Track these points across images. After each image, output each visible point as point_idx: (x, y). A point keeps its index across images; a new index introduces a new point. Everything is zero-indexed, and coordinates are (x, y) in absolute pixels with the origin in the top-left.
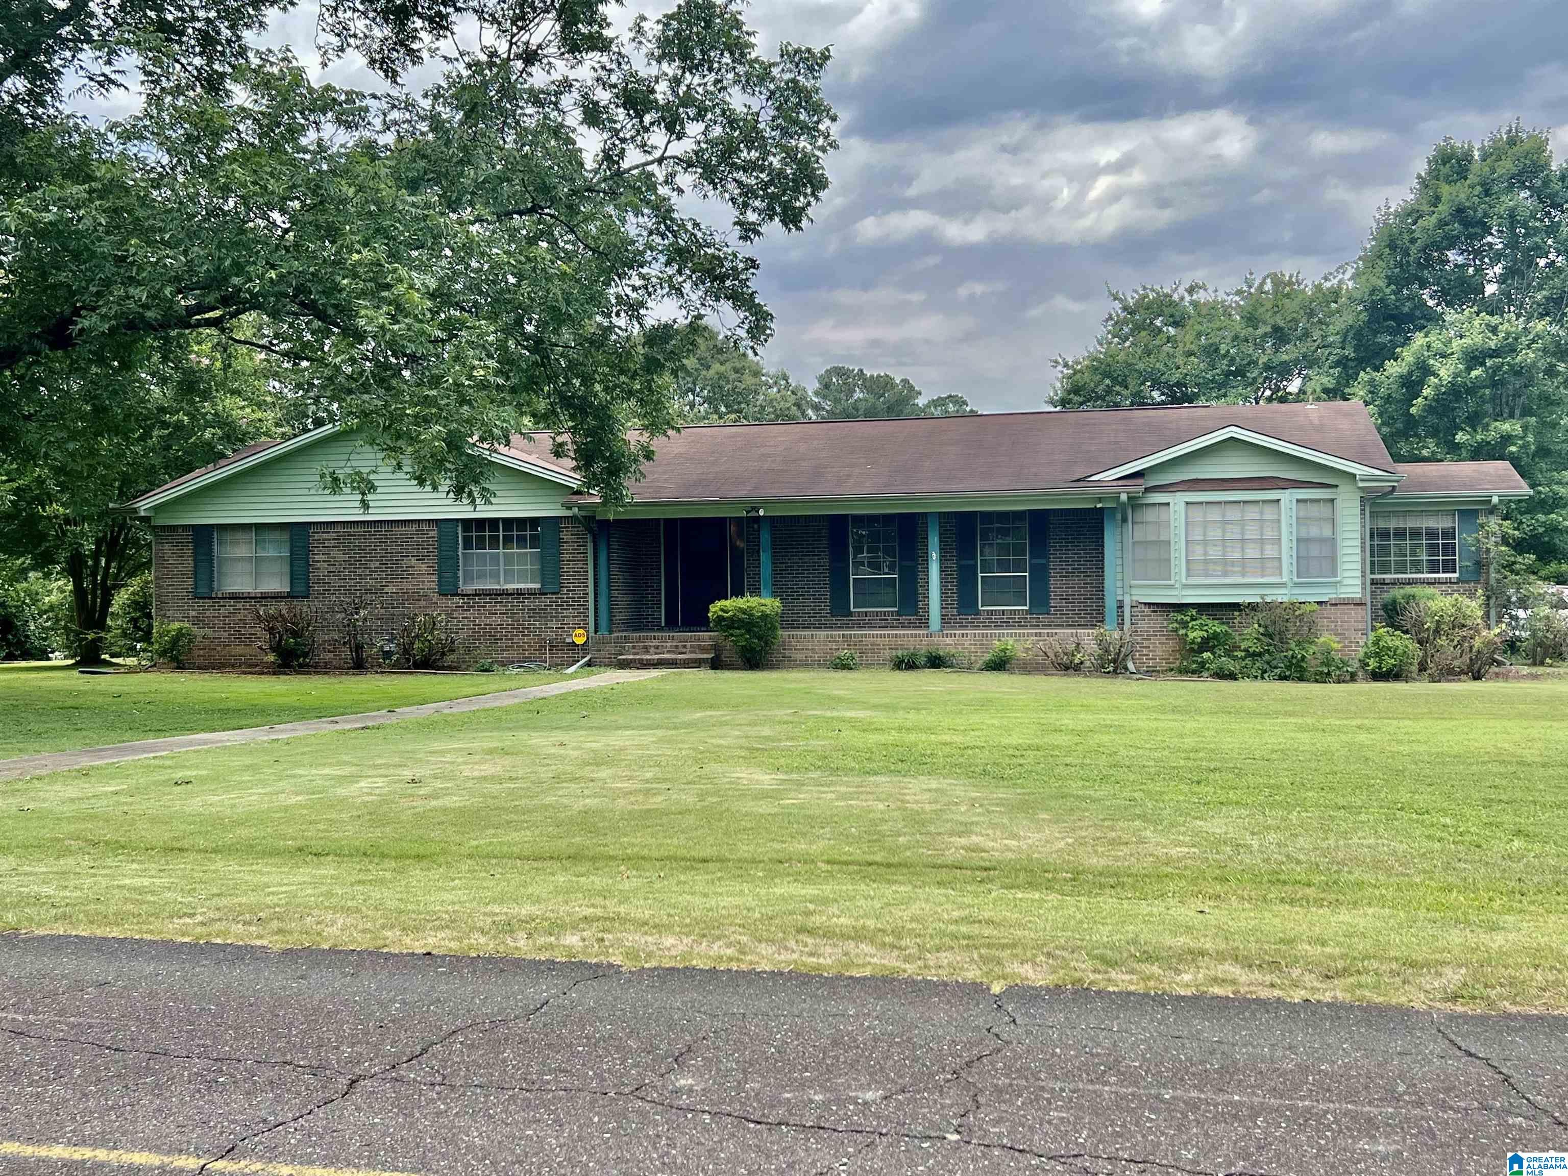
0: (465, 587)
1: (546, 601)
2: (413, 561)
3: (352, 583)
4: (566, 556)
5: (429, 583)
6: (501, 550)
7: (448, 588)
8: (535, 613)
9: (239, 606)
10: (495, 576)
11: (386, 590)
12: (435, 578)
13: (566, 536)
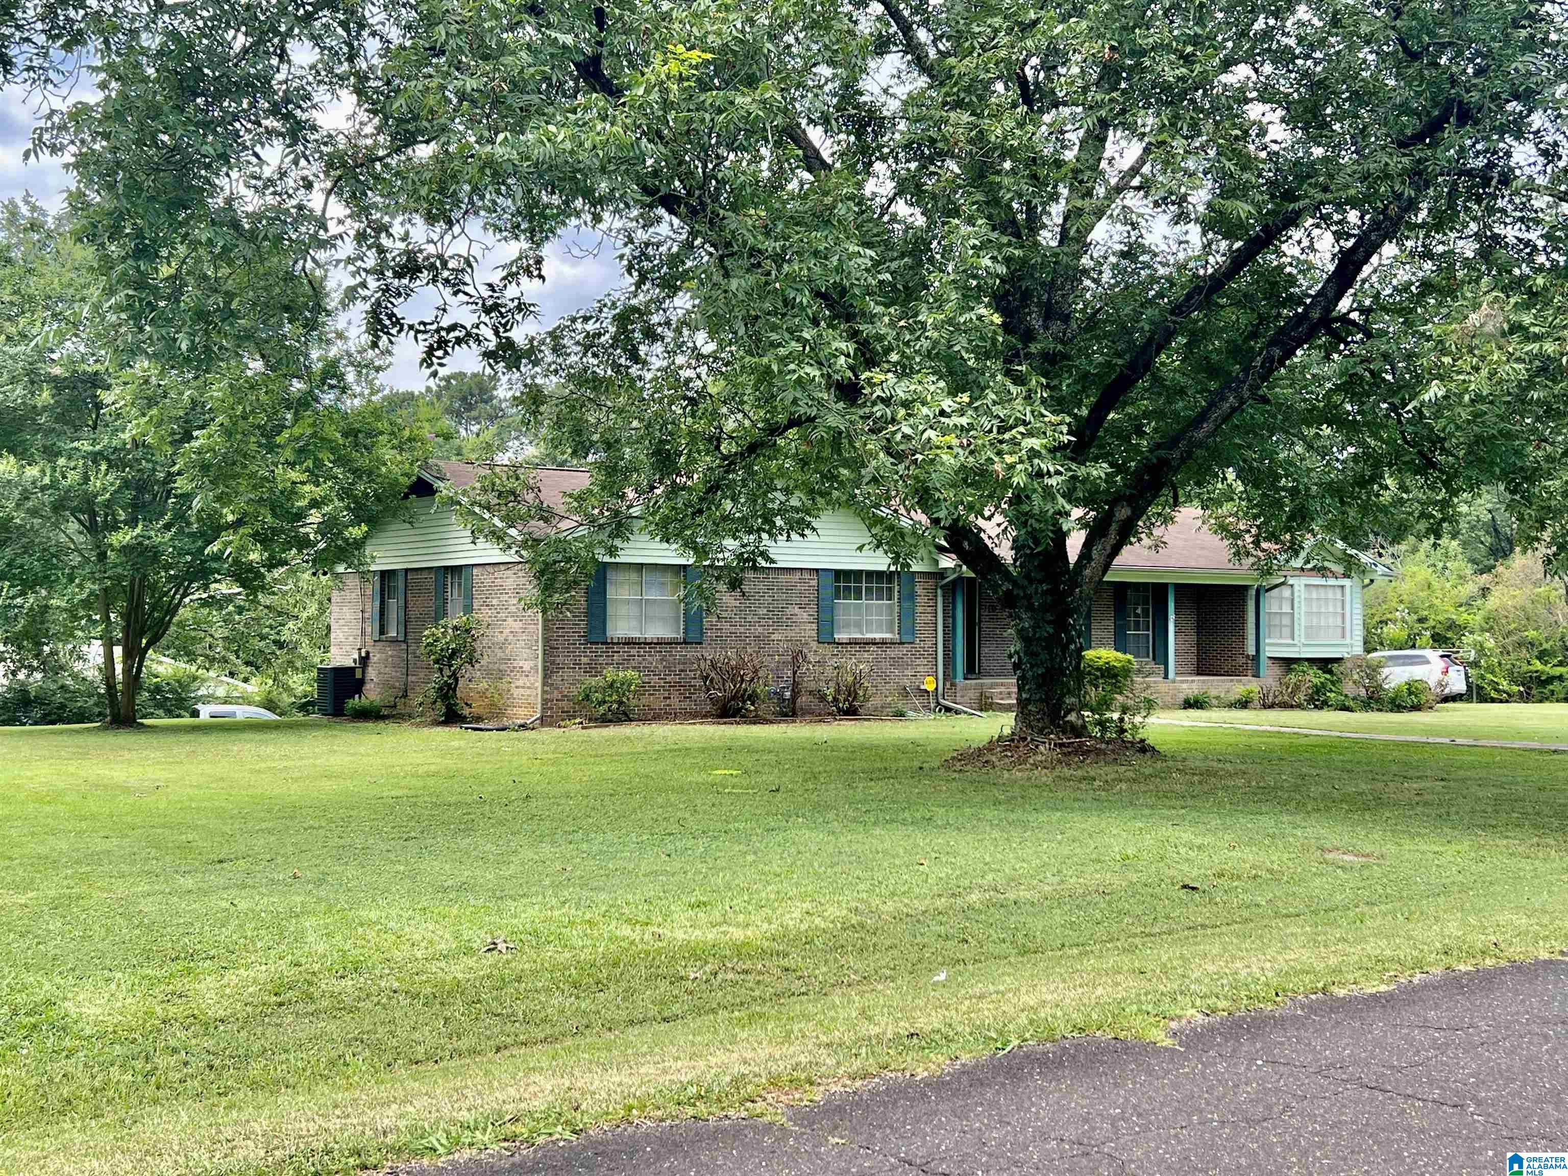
0: (841, 636)
1: (904, 649)
2: (797, 610)
3: (742, 630)
4: (919, 609)
5: (810, 630)
6: (864, 601)
7: (825, 636)
8: (896, 662)
9: (634, 652)
10: (858, 625)
11: (773, 637)
12: (814, 626)
13: (919, 589)
